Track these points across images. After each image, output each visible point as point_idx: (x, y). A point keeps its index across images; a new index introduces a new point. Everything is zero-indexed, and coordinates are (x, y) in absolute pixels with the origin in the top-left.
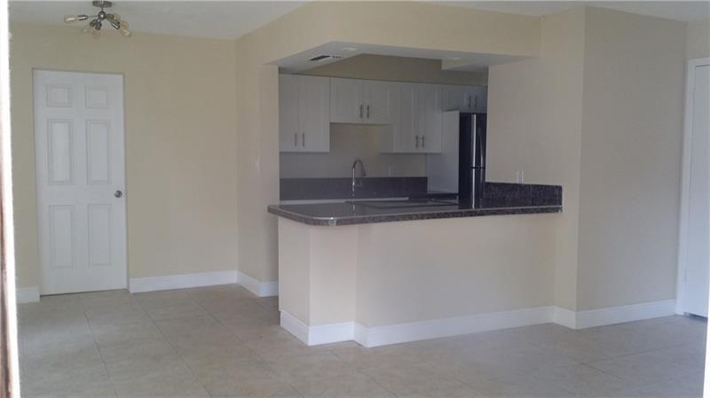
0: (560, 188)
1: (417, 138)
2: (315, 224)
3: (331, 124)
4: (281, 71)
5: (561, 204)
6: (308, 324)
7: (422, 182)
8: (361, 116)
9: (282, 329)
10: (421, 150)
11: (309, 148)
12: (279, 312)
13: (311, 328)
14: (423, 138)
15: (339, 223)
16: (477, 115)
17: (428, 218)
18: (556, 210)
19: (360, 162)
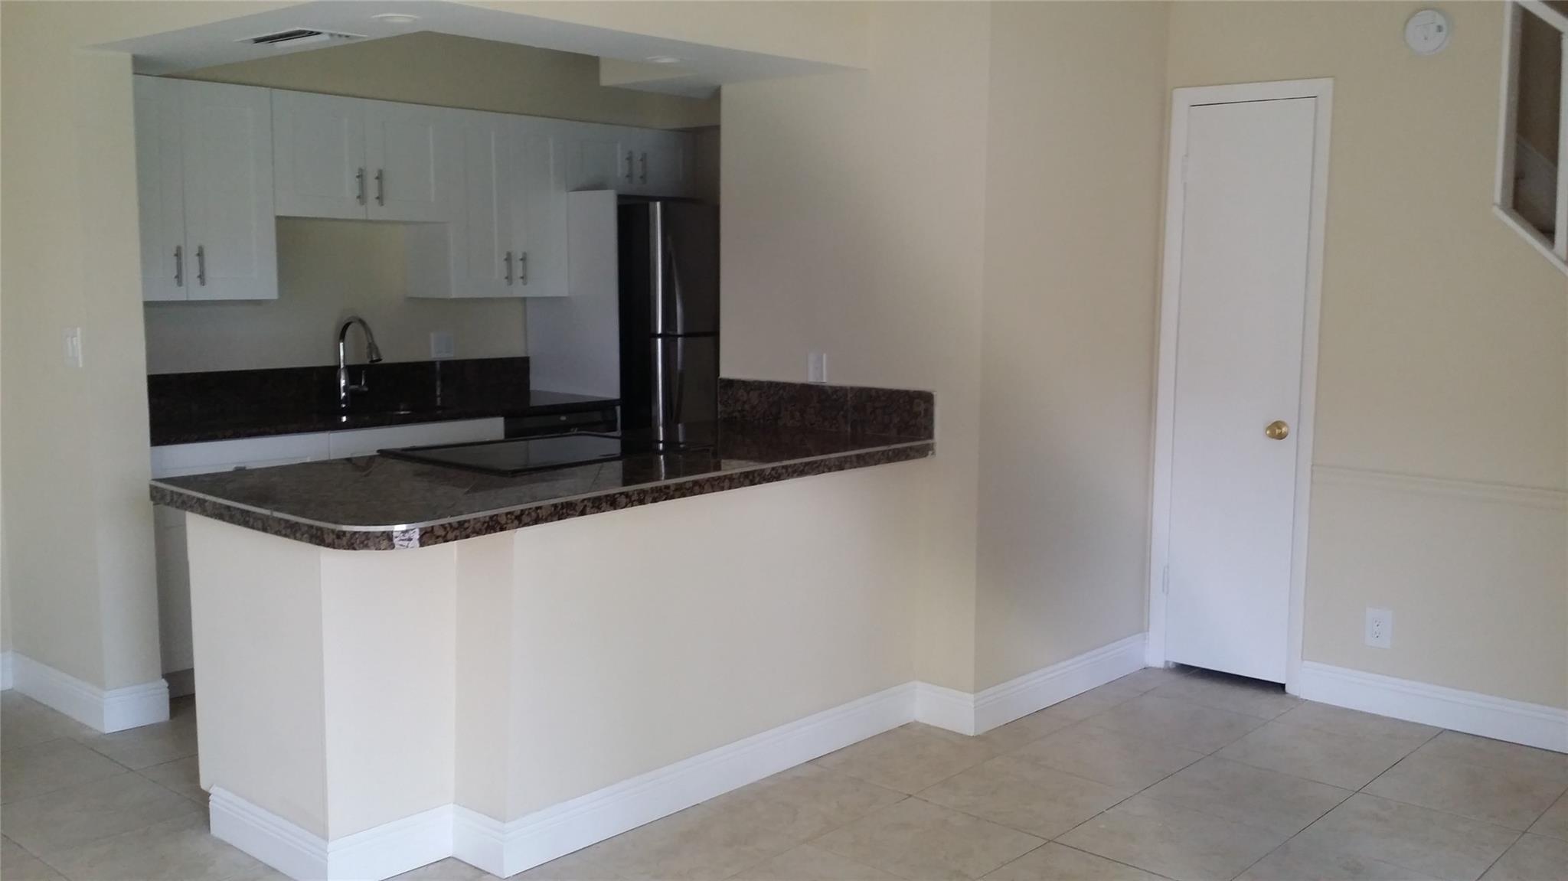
0: (927, 398)
1: (509, 258)
2: (351, 546)
3: (279, 219)
4: (142, 66)
5: (931, 436)
6: (325, 837)
7: (517, 369)
8: (362, 198)
9: (223, 845)
10: (519, 290)
11: (221, 287)
12: (205, 796)
13: (331, 846)
14: (523, 259)
15: (428, 538)
16: (666, 202)
17: (655, 500)
18: (923, 452)
19: (362, 322)
